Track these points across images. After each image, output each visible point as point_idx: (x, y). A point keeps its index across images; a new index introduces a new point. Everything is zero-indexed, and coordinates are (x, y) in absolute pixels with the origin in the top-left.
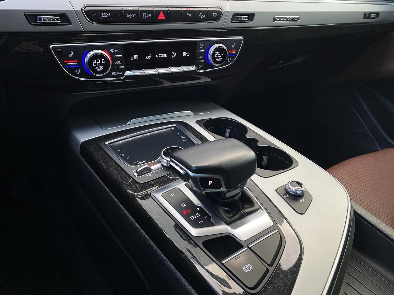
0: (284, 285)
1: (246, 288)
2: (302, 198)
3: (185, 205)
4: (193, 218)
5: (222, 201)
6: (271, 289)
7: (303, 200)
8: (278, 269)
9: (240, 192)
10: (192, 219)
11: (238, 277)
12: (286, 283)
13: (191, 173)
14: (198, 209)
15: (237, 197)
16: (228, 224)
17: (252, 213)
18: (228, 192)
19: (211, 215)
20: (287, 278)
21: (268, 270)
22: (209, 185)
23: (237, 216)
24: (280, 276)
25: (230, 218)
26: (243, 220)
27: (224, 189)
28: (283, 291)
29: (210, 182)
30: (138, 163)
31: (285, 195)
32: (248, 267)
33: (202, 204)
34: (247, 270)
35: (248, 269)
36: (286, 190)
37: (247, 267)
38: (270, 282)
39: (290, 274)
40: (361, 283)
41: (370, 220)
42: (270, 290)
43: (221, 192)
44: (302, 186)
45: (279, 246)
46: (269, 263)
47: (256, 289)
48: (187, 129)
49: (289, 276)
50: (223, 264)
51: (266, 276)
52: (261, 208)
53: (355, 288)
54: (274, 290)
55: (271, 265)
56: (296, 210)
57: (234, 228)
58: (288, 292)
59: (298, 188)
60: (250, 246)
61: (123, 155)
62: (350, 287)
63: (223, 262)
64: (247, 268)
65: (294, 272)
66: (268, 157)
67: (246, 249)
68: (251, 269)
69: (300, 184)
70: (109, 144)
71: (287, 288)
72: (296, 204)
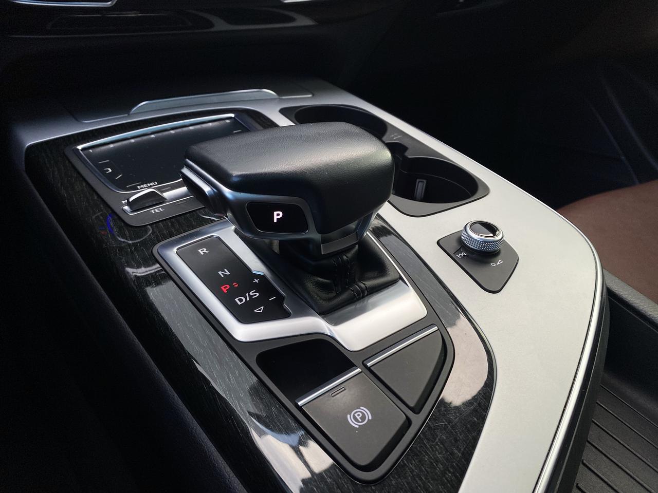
0: (447, 459)
1: (352, 467)
2: (495, 259)
3: (228, 273)
4: (241, 300)
5: (313, 263)
6: (413, 468)
7: (498, 264)
8: (435, 420)
9: (356, 244)
10: (239, 303)
11: (334, 439)
12: (452, 454)
13: (228, 192)
14: (256, 281)
15: (350, 255)
16: (324, 313)
17: (381, 290)
18: (324, 241)
19: (284, 294)
20: (456, 440)
21: (408, 422)
22: (275, 221)
23: (344, 296)
24: (437, 436)
25: (330, 299)
26: (359, 305)
27: (312, 234)
28: (444, 473)
29: (277, 215)
30: (139, 187)
31: (458, 251)
32: (361, 414)
33: (268, 270)
34: (358, 422)
35: (360, 420)
36: (460, 241)
37: (359, 415)
38: (412, 452)
39: (463, 431)
40: (618, 441)
41: (641, 308)
42: (412, 472)
43: (308, 241)
44: (497, 232)
45: (438, 362)
46: (412, 404)
47: (376, 468)
48: (259, 123)
49: (461, 435)
50: (300, 408)
51: (404, 435)
52: (401, 278)
53: (604, 452)
54: (421, 470)
55: (417, 410)
56: (482, 284)
57: (336, 322)
58: (456, 477)
59: (489, 236)
60: (369, 364)
61: (110, 171)
62: (594, 450)
63: (300, 403)
64: (358, 418)
65: (471, 426)
66: (427, 182)
67: (359, 370)
68: (369, 419)
69: (492, 229)
70: (83, 149)
71: (452, 467)
72: (482, 272)
